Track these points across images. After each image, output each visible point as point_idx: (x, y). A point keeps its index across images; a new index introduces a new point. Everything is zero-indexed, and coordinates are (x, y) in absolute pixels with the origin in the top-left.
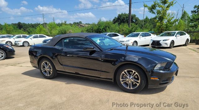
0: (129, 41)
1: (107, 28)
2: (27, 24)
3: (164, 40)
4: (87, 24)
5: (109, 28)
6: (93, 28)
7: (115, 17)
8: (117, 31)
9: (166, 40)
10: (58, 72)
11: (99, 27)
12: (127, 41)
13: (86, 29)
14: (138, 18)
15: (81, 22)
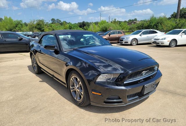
0: (165, 39)
1: (159, 24)
2: (89, 22)
5: (161, 24)
6: (143, 25)
7: (174, 13)
11: (150, 23)
12: (162, 39)
13: (137, 26)
15: (136, 19)
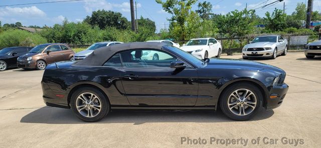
3: (196, 51)
4: (32, 27)
5: (85, 34)
8: (99, 38)
9: (199, 51)
10: (112, 108)
11: (67, 32)
14: (126, 19)
15: (20, 24)
